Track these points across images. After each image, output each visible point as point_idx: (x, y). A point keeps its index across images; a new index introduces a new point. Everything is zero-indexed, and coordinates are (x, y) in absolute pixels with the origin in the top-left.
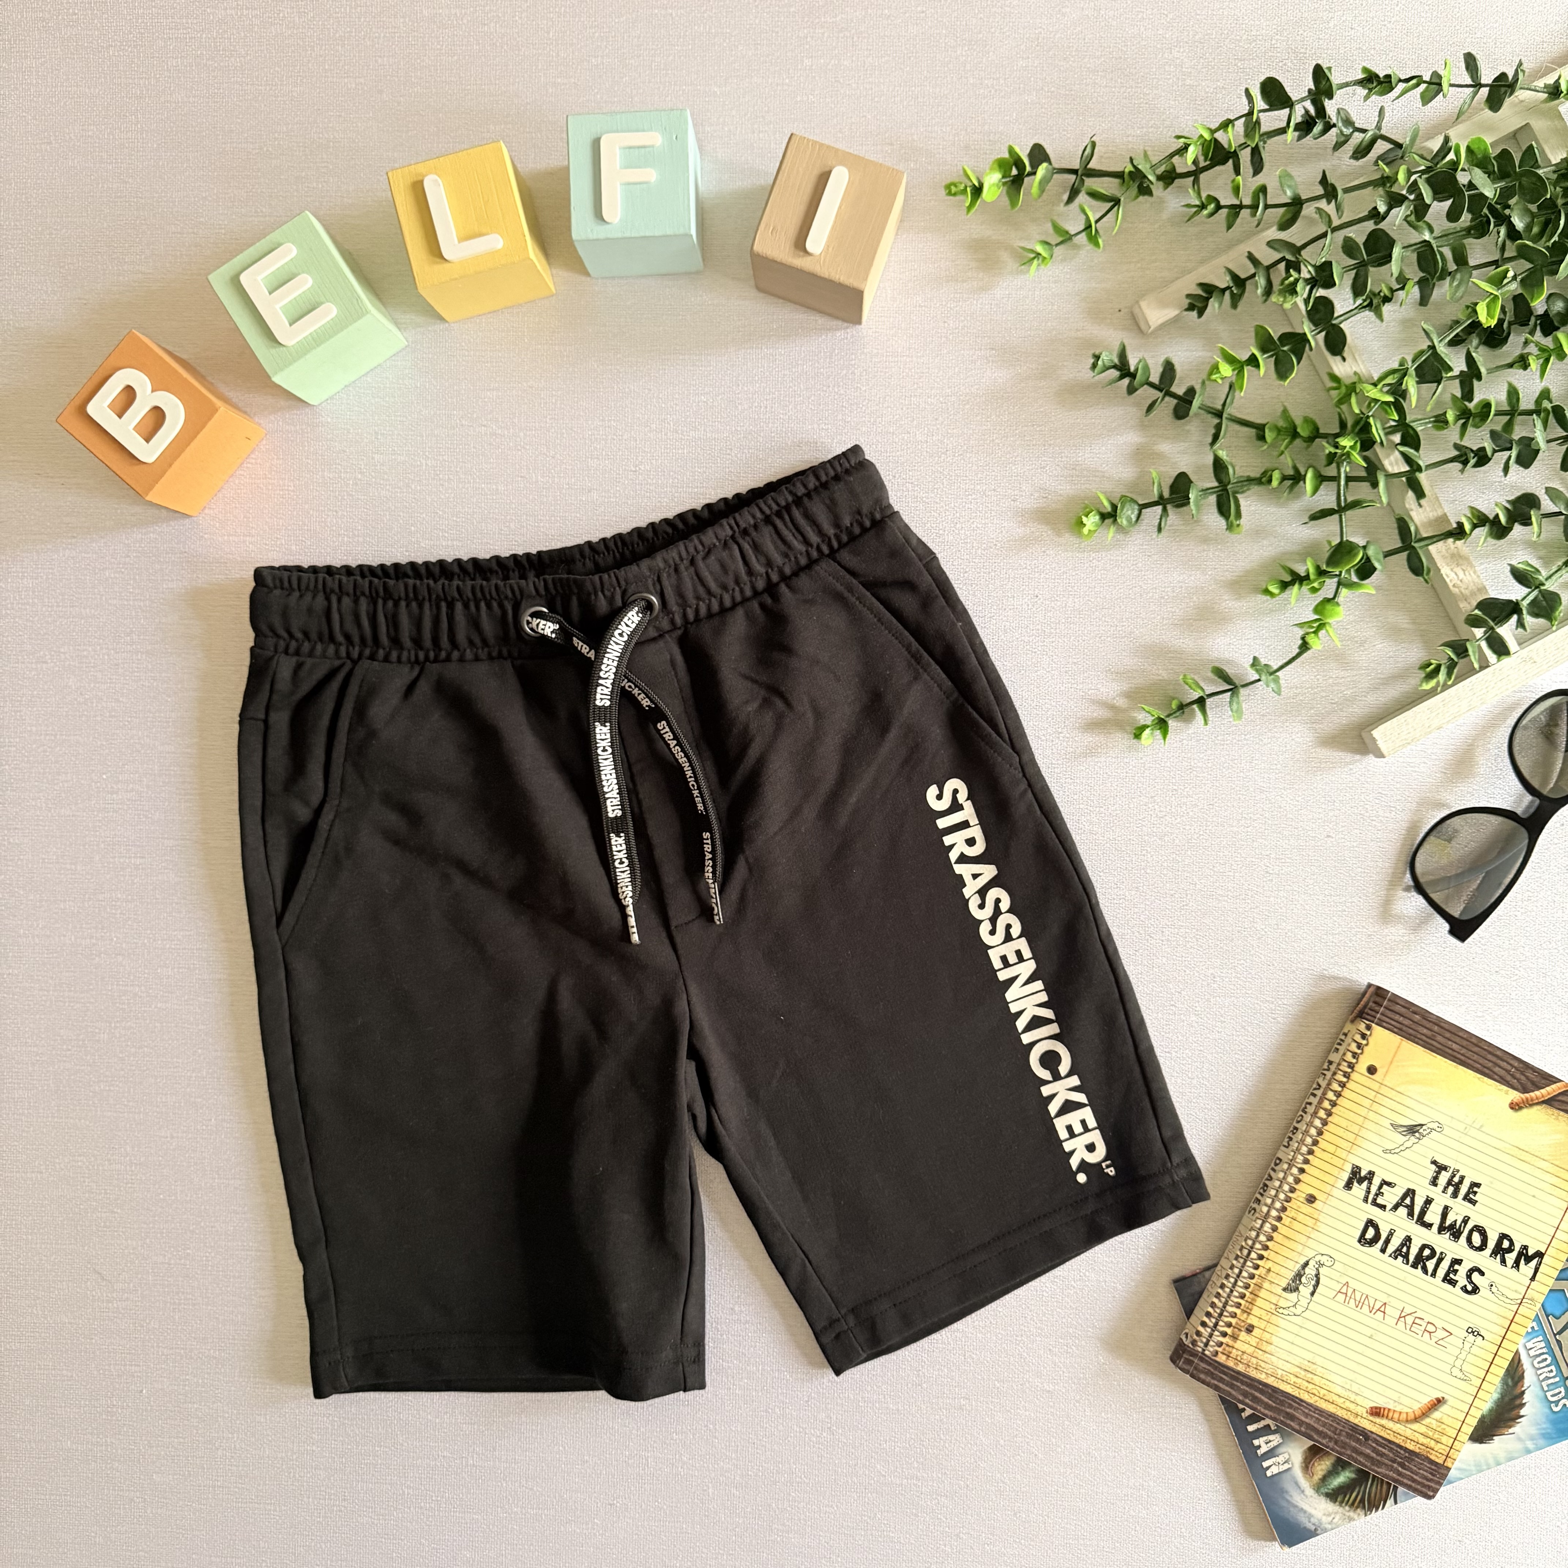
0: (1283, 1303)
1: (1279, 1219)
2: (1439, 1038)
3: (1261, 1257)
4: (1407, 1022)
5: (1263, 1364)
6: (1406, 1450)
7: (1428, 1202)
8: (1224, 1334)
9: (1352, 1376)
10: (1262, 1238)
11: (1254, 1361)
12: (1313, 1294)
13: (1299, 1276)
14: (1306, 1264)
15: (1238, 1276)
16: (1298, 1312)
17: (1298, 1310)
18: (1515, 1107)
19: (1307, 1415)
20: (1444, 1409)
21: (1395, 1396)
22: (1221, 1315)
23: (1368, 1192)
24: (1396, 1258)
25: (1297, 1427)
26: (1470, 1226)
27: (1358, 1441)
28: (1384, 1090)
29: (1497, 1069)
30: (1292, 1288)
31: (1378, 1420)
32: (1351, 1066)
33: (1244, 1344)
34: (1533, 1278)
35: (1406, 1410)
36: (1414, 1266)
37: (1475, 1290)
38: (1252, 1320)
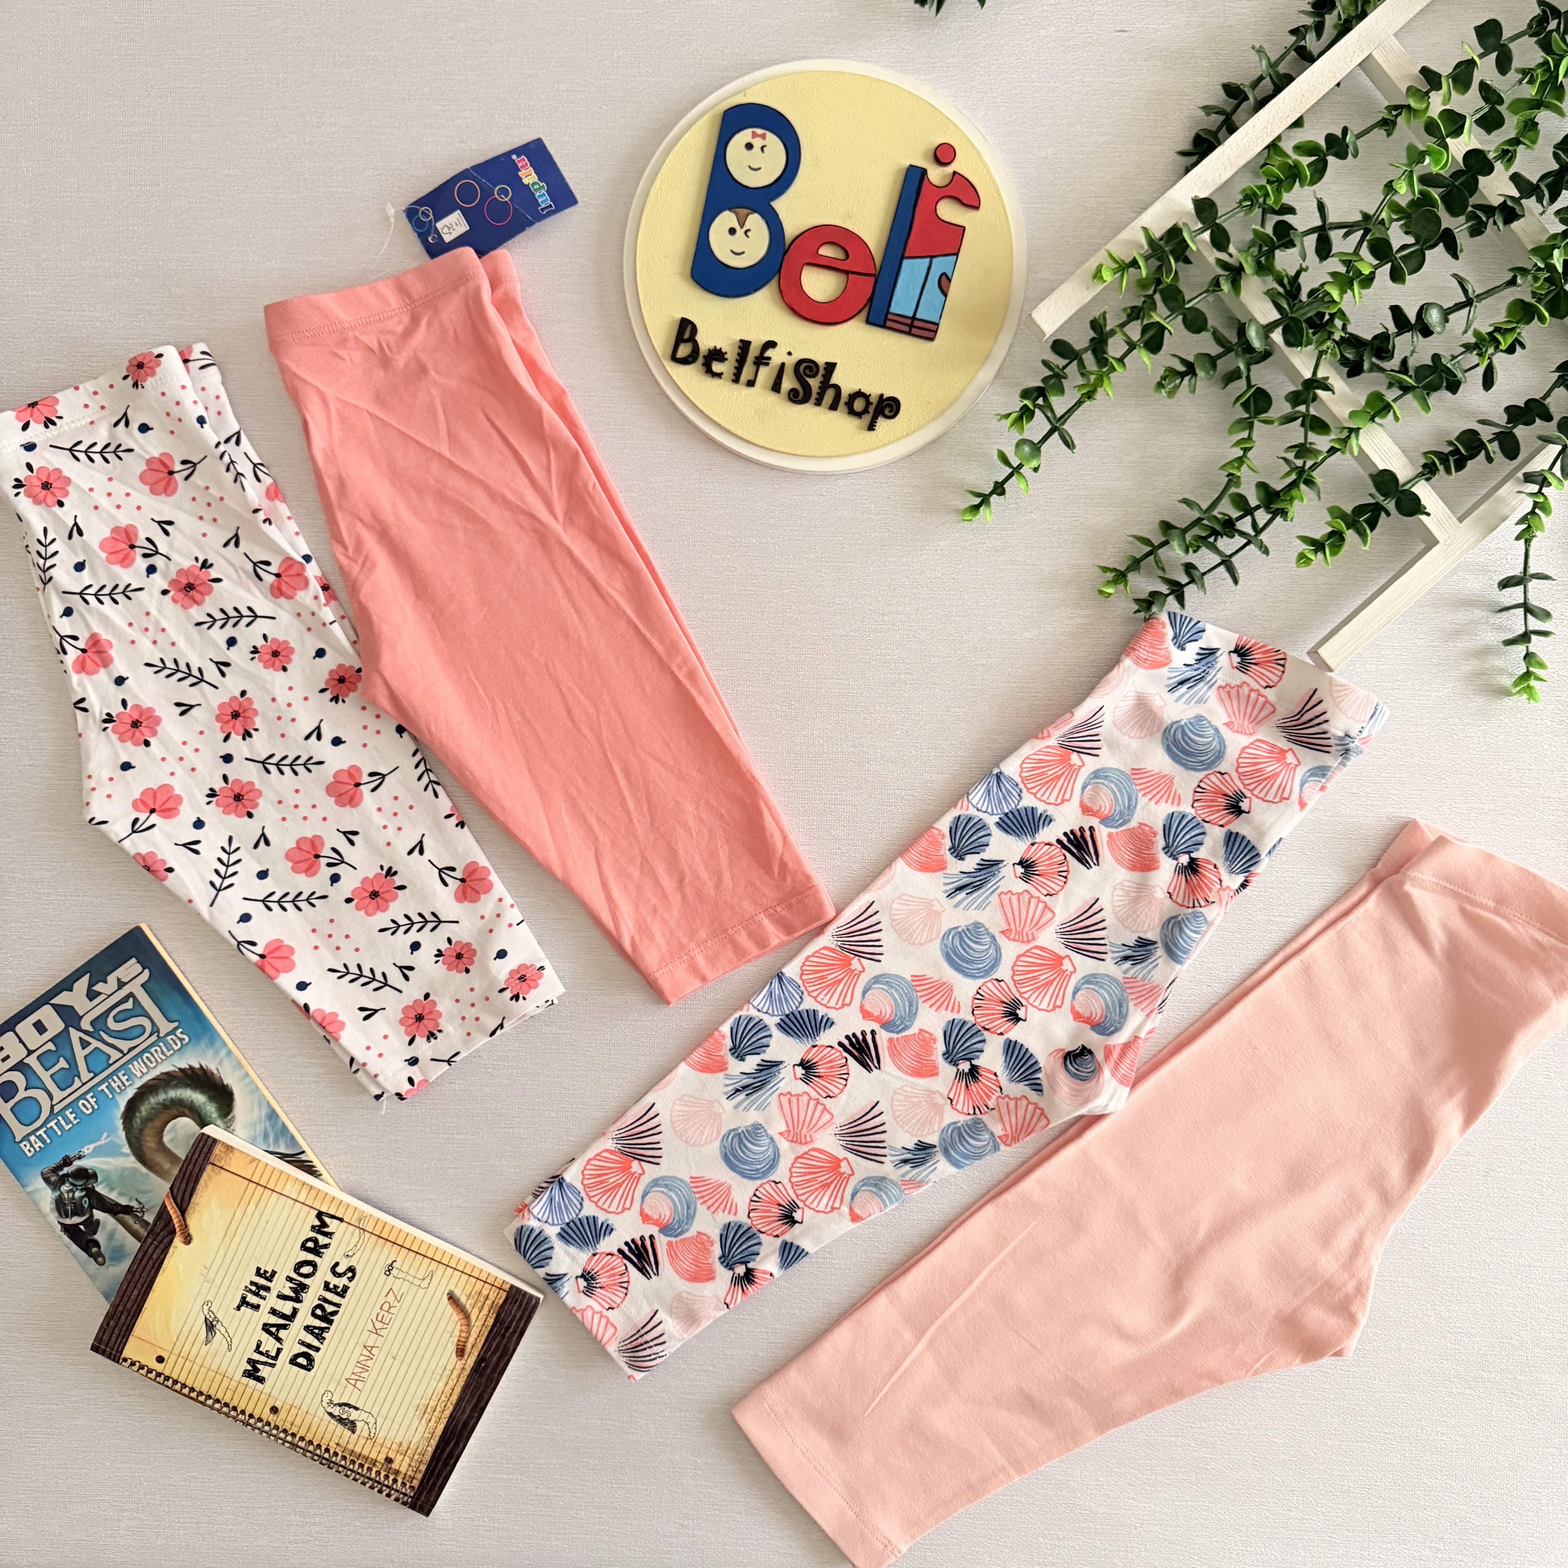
0: (365, 1434)
1: (293, 1435)
2: (129, 1305)
3: (327, 1450)
4: (117, 1331)
5: (419, 1450)
6: (494, 1325)
7: (273, 1312)
8: (395, 1481)
9: (429, 1374)
10: (311, 1448)
11: (416, 1457)
12: (356, 1409)
13: (341, 1420)
14: (330, 1414)
15: (345, 1468)
16: (373, 1421)
17: (371, 1420)
18: (188, 1240)
19: (463, 1412)
20: (457, 1292)
21: (446, 1336)
22: (379, 1483)
23: (265, 1364)
24: (324, 1338)
25: (474, 1420)
26: (294, 1276)
27: (485, 1367)
28: (176, 1351)
29: (154, 1256)
30: (351, 1426)
31: (468, 1350)
32: (159, 1375)
33: (402, 1464)
34: (341, 1220)
35: (458, 1327)
36: (331, 1322)
37: (352, 1269)
38: (381, 1458)
